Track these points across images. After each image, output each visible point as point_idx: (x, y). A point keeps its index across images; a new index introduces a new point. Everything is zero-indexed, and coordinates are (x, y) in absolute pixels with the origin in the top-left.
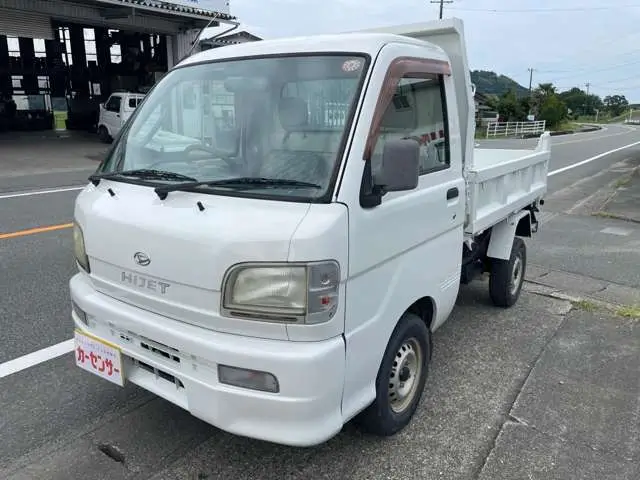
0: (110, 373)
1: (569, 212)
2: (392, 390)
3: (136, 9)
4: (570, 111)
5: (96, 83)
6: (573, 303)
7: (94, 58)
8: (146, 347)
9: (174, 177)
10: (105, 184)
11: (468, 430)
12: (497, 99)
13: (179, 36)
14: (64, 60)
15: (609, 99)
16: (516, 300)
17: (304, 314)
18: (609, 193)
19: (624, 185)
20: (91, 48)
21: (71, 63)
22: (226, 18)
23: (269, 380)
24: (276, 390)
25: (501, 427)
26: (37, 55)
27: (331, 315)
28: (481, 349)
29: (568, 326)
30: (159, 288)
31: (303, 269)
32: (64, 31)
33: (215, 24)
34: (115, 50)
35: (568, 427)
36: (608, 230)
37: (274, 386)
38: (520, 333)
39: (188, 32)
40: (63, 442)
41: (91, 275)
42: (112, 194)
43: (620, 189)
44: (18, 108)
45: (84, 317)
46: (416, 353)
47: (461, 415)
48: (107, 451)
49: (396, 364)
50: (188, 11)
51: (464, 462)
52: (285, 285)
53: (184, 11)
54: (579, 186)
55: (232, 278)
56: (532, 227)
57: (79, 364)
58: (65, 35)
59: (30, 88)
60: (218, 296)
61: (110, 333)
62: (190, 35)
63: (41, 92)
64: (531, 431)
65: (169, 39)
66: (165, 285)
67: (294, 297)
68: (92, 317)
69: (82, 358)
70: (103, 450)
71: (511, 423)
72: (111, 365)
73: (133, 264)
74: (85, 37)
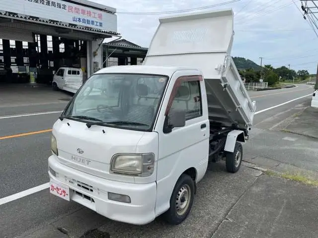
0: (64, 196)
1: (270, 129)
2: (177, 205)
3: (74, 30)
4: (280, 77)
5: (52, 61)
6: (263, 171)
7: (51, 50)
8: (80, 186)
9: (94, 119)
10: (66, 121)
11: (208, 223)
12: (245, 71)
13: (93, 42)
14: (37, 50)
15: (299, 72)
16: (238, 170)
17: (141, 173)
18: (290, 120)
19: (299, 116)
20: (50, 45)
21: (40, 51)
22: (116, 34)
23: (128, 198)
24: (130, 202)
25: (221, 222)
26: (24, 47)
27: (151, 174)
28: (219, 191)
29: (258, 181)
30: (86, 162)
31: (141, 156)
32: (37, 36)
33: (111, 37)
34: (62, 46)
35: (248, 222)
36: (286, 138)
37: (129, 201)
38: (237, 184)
39: (97, 40)
40: (42, 226)
41: (59, 157)
42: (69, 125)
43: (297, 118)
44: (13, 72)
45: (54, 173)
46: (188, 191)
47: (207, 217)
48: (60, 230)
49: (179, 195)
50: (98, 31)
51: (205, 235)
52: (134, 162)
53: (96, 31)
54: (278, 116)
55: (114, 159)
56: (246, 137)
57: (51, 192)
58: (38, 38)
59: (19, 63)
60: (109, 166)
61: (65, 180)
62: (98, 41)
63: (25, 65)
64: (233, 224)
65: (88, 43)
66: (89, 162)
67: (137, 167)
68: (58, 173)
69: (53, 189)
70: (59, 230)
71: (226, 220)
72: (65, 192)
73: (77, 153)
74: (48, 40)
